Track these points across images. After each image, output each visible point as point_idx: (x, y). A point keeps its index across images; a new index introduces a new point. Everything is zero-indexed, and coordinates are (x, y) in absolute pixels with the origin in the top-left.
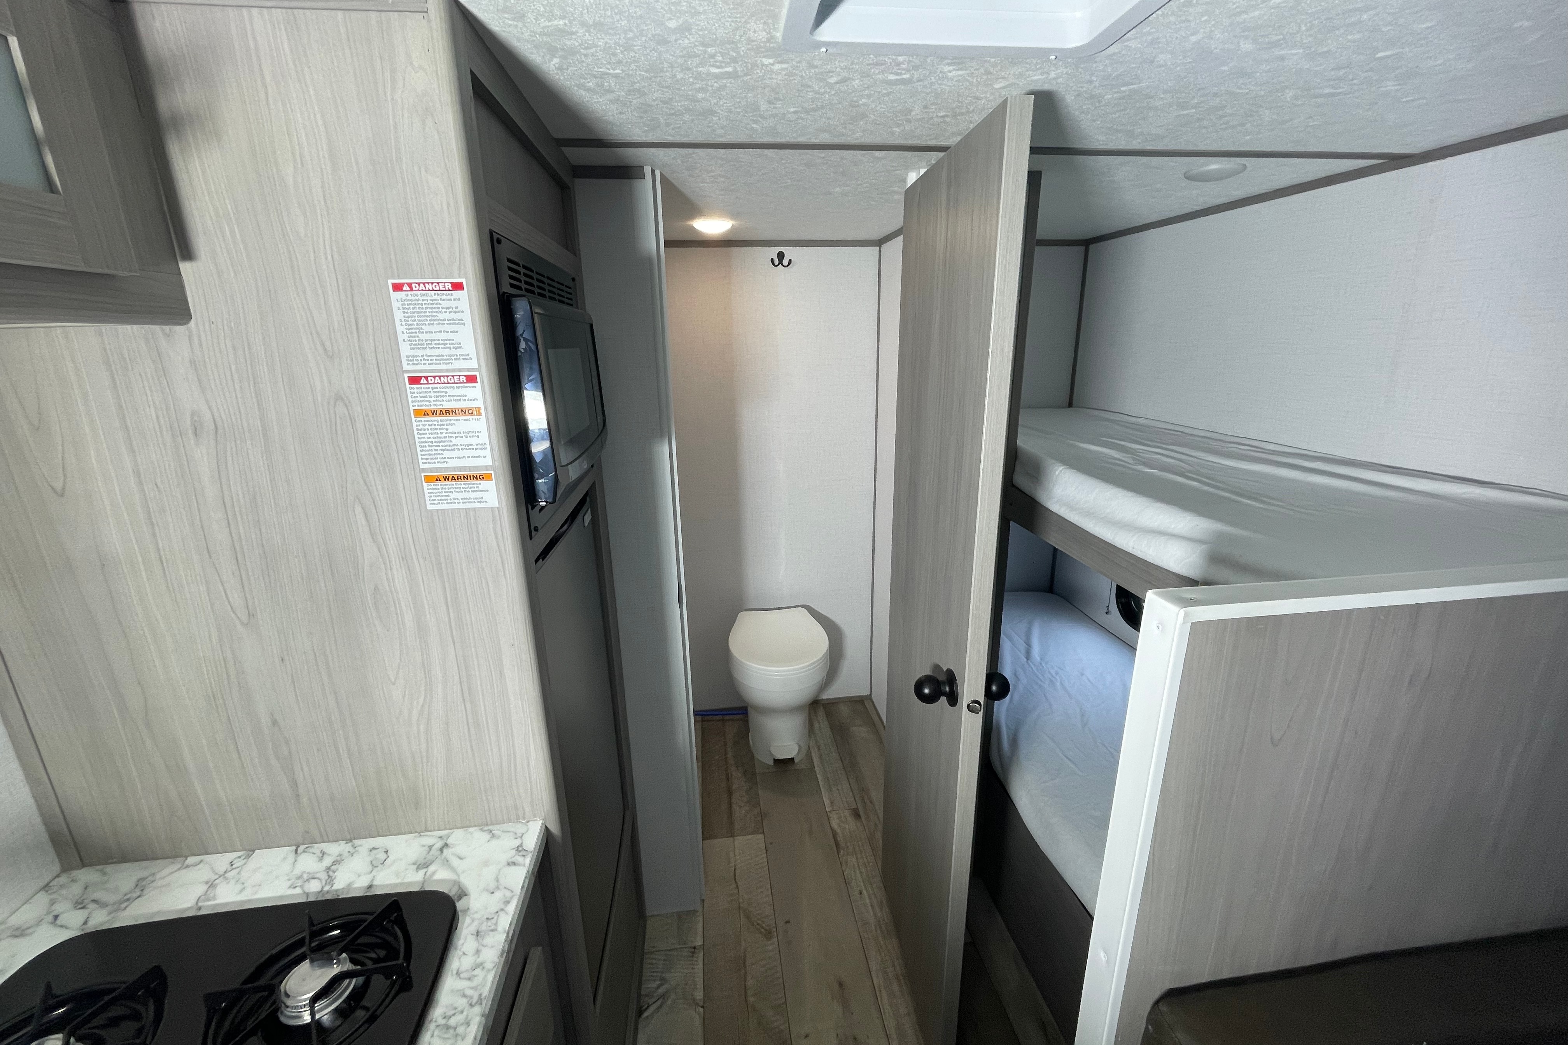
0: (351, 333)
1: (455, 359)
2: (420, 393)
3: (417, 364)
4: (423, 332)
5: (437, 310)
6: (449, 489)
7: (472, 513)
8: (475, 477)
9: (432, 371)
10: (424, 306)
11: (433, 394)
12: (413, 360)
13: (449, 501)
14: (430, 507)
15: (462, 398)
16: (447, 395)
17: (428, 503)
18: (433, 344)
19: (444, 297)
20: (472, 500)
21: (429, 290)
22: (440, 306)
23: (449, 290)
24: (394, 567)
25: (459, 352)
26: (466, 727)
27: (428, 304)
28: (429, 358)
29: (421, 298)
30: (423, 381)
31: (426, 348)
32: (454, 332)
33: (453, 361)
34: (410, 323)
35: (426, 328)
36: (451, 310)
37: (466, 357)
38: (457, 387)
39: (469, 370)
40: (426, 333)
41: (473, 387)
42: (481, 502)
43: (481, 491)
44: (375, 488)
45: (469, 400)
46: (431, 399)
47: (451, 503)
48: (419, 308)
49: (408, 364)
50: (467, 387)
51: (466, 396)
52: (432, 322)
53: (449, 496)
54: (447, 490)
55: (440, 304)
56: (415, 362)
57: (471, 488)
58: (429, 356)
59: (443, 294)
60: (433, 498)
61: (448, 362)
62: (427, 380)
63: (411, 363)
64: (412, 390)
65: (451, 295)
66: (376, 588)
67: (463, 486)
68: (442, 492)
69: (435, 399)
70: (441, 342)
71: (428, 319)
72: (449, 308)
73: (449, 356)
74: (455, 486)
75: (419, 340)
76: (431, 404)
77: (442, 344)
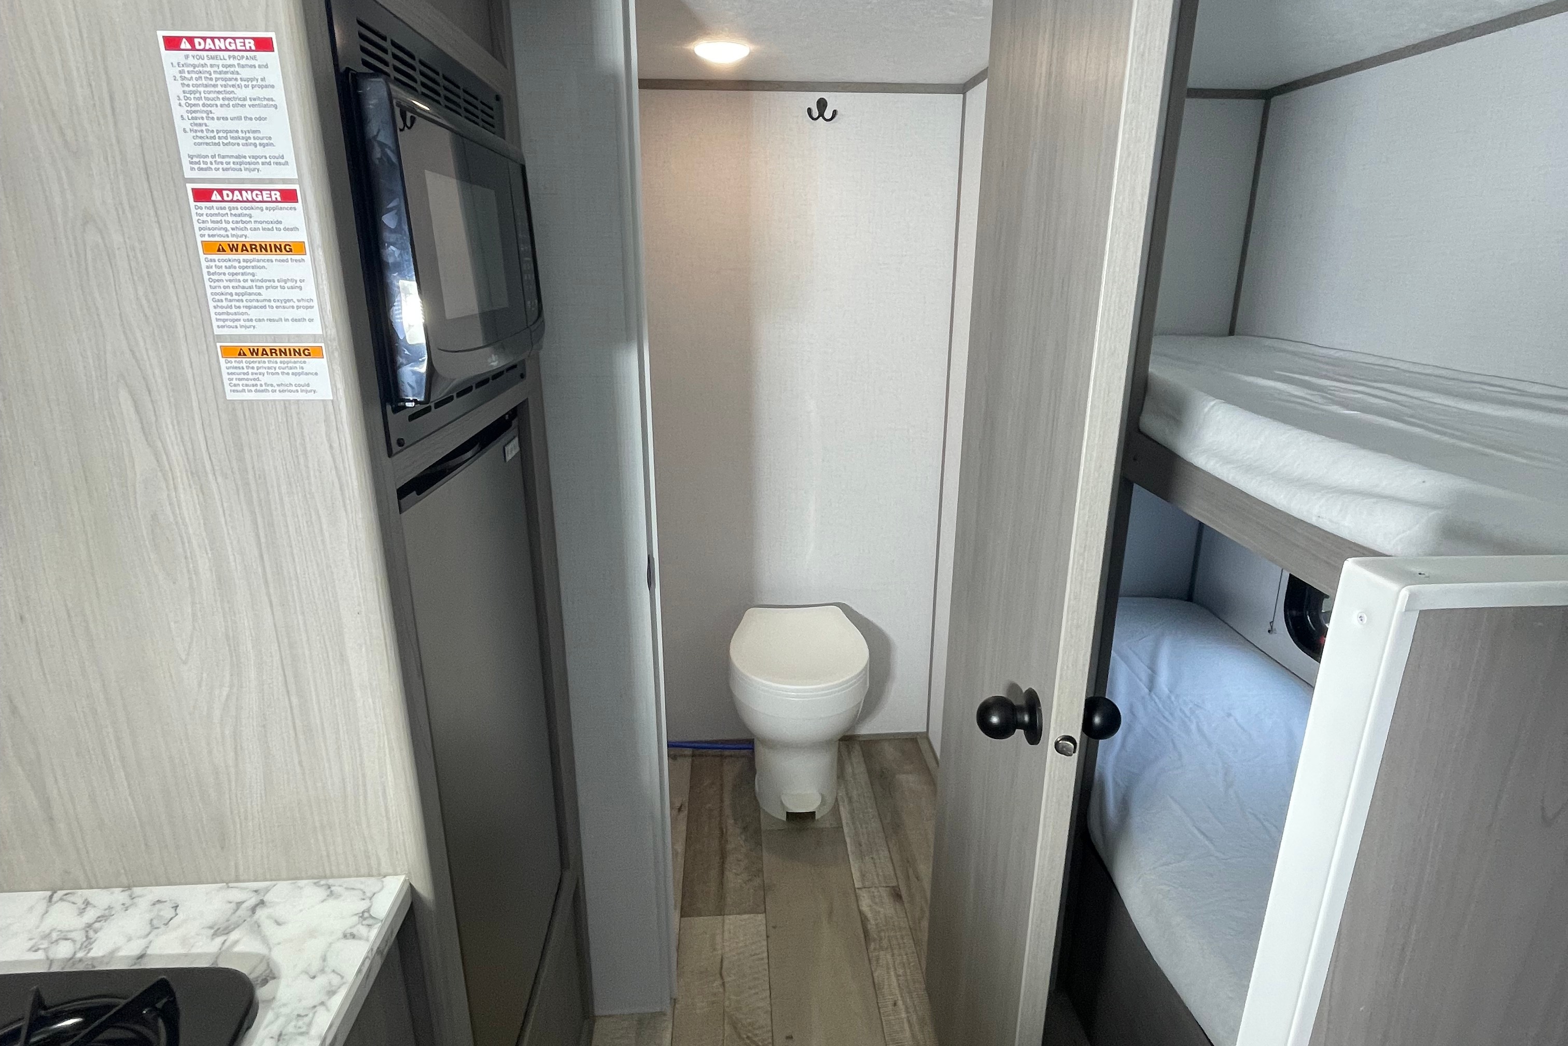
0: (105, 116)
1: (263, 164)
2: (212, 215)
3: (206, 169)
4: (213, 118)
5: (233, 82)
6: (258, 368)
7: (293, 408)
8: (297, 352)
9: (229, 181)
10: (214, 76)
11: (230, 219)
12: (199, 163)
13: (259, 388)
14: (230, 396)
15: (275, 226)
16: (252, 220)
17: (228, 388)
18: (230, 137)
19: (243, 62)
20: (294, 388)
21: (220, 50)
22: (239, 77)
23: (251, 50)
24: (180, 486)
25: (268, 152)
26: (292, 732)
27: (220, 73)
28: (224, 160)
29: (209, 62)
30: (216, 196)
31: (218, 144)
32: (260, 119)
33: (260, 167)
34: (193, 102)
35: (217, 112)
36: (254, 83)
37: (280, 161)
38: (267, 208)
39: (284, 181)
40: (218, 119)
41: (291, 208)
42: (307, 391)
43: (307, 374)
44: (148, 363)
45: (286, 229)
46: (229, 226)
47: (262, 391)
48: (206, 78)
49: (192, 169)
50: (281, 209)
51: (280, 222)
52: (226, 102)
53: (258, 379)
54: (255, 371)
55: (238, 73)
56: (202, 166)
57: (291, 368)
58: (224, 157)
59: (242, 57)
60: (234, 382)
61: (252, 166)
62: (222, 195)
63: (196, 166)
64: (199, 211)
65: (254, 58)
66: (154, 517)
67: (279, 365)
68: (247, 374)
69: (234, 226)
70: (241, 135)
71: (221, 96)
72: (252, 80)
73: (254, 157)
74: (267, 365)
75: (208, 131)
76: (229, 233)
77: (243, 138)
